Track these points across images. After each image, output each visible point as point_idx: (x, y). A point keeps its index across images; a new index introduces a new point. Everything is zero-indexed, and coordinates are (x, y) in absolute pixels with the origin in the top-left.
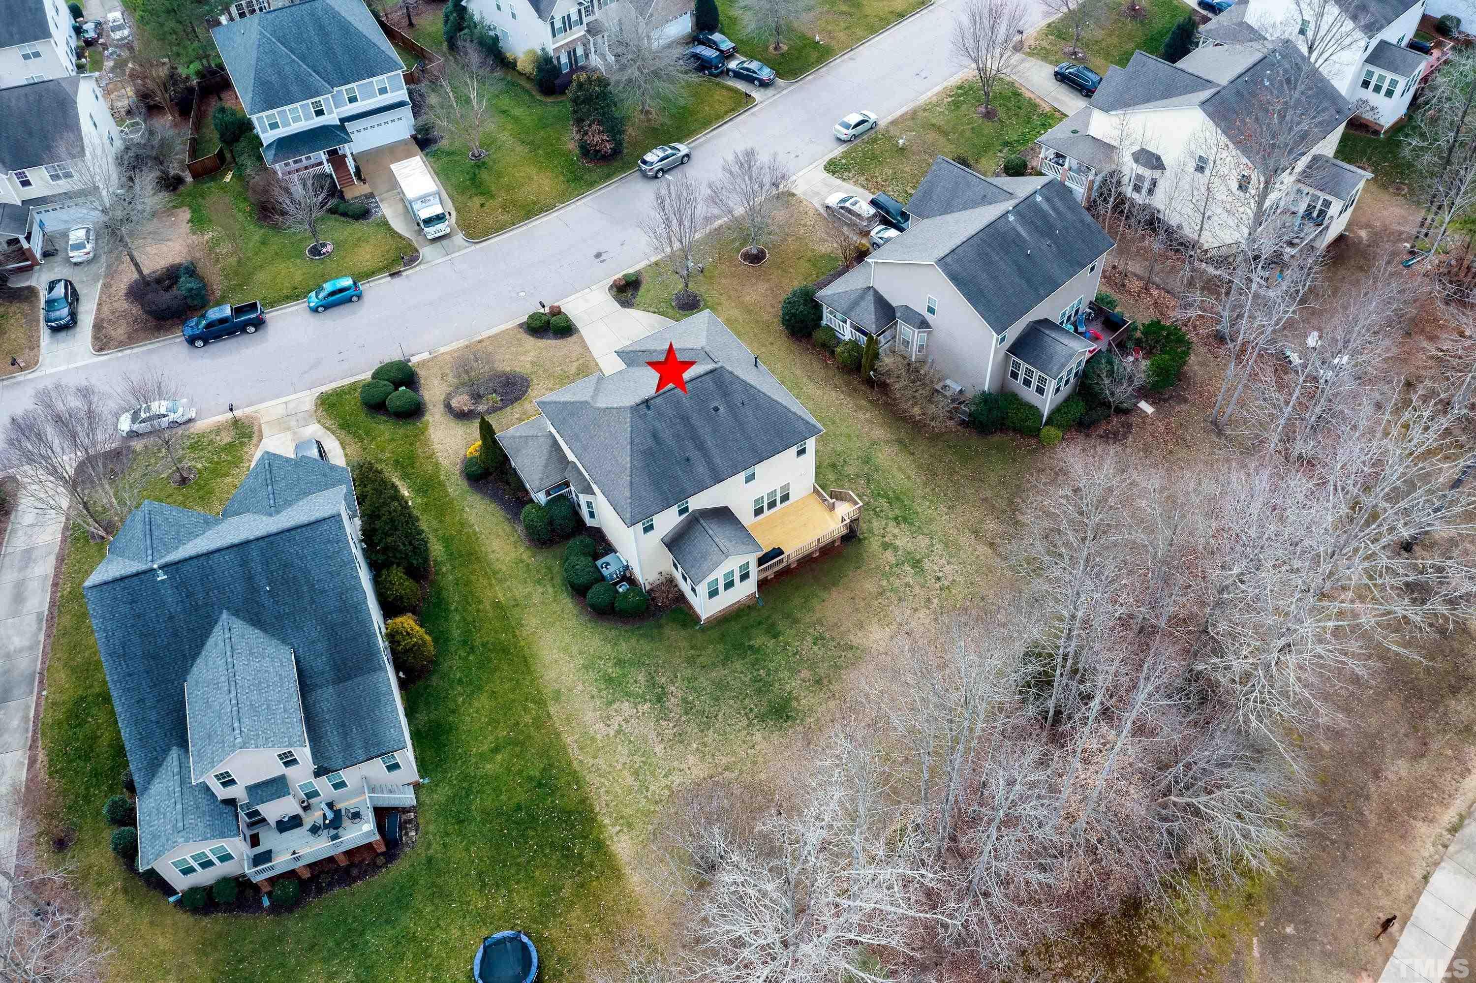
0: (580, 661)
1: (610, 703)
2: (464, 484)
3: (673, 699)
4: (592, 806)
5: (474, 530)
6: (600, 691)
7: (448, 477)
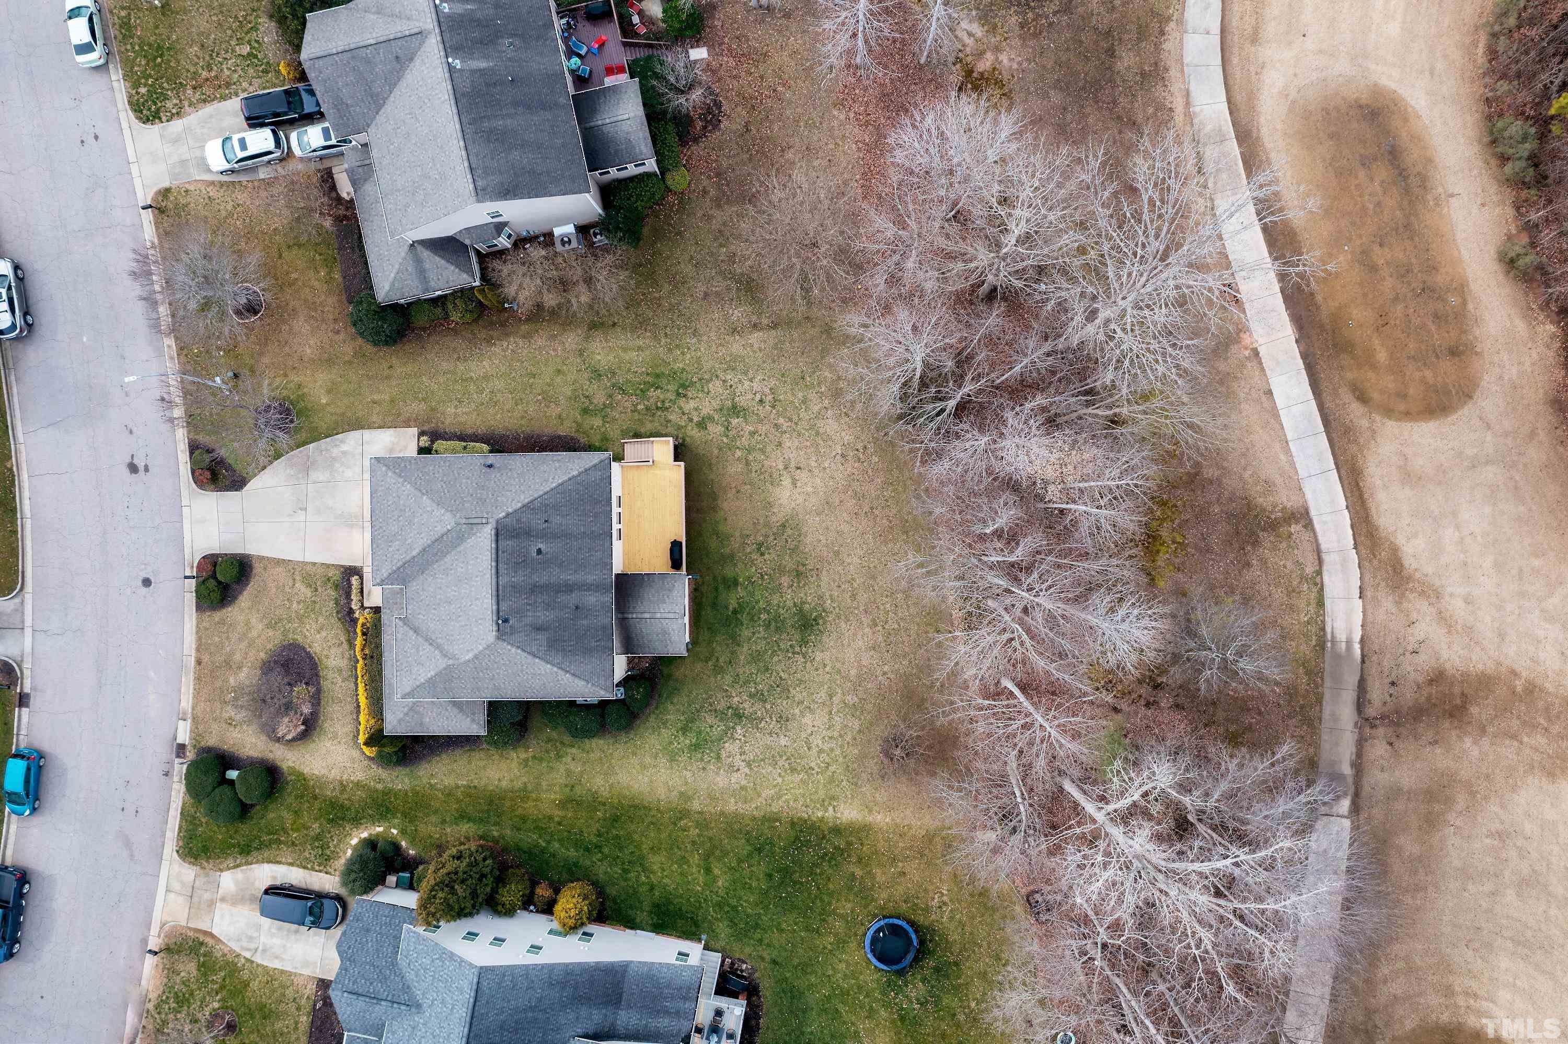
0: (663, 761)
1: (718, 758)
2: (401, 771)
3: (746, 705)
4: (800, 819)
5: (464, 786)
6: (702, 760)
7: (380, 780)
